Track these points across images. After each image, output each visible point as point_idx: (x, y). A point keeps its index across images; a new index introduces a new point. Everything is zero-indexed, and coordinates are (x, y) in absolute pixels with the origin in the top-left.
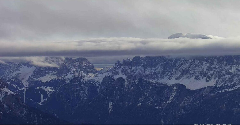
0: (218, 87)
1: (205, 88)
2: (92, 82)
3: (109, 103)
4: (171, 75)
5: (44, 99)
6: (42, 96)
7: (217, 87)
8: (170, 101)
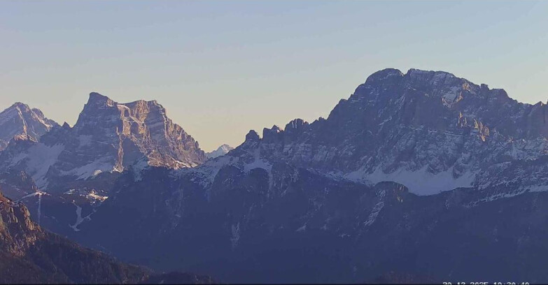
0: (481, 190)
1: (452, 191)
2: (193, 180)
3: (233, 227)
4: (374, 162)
5: (83, 216)
6: (79, 210)
7: (479, 188)
8: (370, 222)
